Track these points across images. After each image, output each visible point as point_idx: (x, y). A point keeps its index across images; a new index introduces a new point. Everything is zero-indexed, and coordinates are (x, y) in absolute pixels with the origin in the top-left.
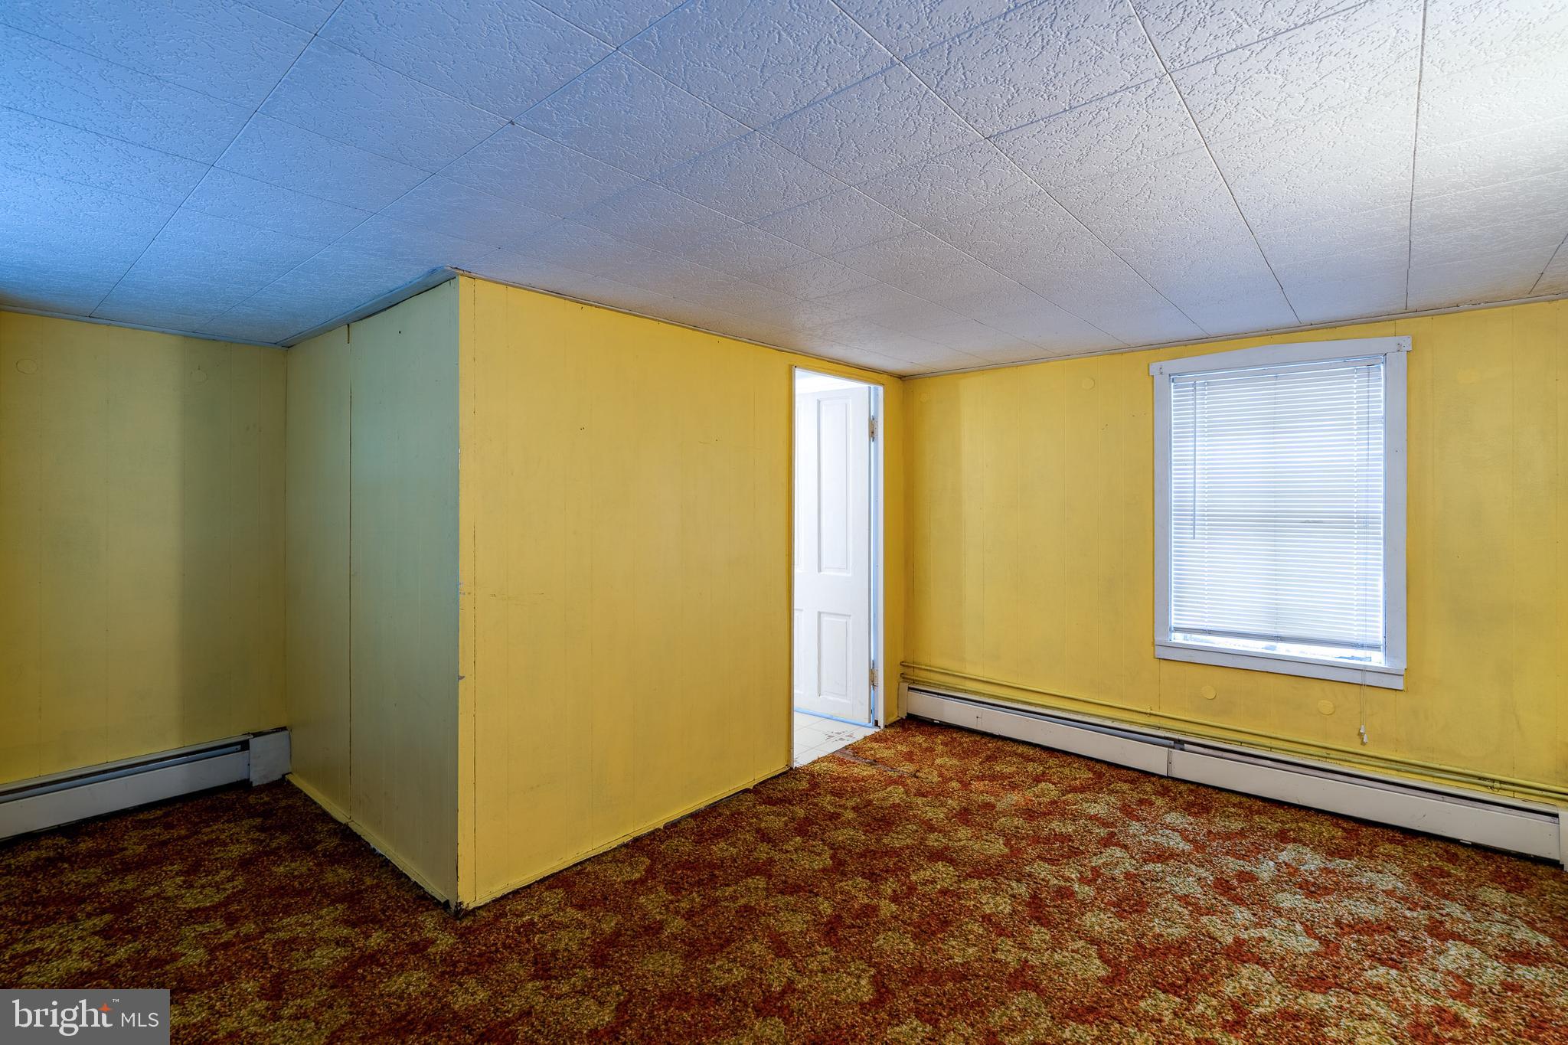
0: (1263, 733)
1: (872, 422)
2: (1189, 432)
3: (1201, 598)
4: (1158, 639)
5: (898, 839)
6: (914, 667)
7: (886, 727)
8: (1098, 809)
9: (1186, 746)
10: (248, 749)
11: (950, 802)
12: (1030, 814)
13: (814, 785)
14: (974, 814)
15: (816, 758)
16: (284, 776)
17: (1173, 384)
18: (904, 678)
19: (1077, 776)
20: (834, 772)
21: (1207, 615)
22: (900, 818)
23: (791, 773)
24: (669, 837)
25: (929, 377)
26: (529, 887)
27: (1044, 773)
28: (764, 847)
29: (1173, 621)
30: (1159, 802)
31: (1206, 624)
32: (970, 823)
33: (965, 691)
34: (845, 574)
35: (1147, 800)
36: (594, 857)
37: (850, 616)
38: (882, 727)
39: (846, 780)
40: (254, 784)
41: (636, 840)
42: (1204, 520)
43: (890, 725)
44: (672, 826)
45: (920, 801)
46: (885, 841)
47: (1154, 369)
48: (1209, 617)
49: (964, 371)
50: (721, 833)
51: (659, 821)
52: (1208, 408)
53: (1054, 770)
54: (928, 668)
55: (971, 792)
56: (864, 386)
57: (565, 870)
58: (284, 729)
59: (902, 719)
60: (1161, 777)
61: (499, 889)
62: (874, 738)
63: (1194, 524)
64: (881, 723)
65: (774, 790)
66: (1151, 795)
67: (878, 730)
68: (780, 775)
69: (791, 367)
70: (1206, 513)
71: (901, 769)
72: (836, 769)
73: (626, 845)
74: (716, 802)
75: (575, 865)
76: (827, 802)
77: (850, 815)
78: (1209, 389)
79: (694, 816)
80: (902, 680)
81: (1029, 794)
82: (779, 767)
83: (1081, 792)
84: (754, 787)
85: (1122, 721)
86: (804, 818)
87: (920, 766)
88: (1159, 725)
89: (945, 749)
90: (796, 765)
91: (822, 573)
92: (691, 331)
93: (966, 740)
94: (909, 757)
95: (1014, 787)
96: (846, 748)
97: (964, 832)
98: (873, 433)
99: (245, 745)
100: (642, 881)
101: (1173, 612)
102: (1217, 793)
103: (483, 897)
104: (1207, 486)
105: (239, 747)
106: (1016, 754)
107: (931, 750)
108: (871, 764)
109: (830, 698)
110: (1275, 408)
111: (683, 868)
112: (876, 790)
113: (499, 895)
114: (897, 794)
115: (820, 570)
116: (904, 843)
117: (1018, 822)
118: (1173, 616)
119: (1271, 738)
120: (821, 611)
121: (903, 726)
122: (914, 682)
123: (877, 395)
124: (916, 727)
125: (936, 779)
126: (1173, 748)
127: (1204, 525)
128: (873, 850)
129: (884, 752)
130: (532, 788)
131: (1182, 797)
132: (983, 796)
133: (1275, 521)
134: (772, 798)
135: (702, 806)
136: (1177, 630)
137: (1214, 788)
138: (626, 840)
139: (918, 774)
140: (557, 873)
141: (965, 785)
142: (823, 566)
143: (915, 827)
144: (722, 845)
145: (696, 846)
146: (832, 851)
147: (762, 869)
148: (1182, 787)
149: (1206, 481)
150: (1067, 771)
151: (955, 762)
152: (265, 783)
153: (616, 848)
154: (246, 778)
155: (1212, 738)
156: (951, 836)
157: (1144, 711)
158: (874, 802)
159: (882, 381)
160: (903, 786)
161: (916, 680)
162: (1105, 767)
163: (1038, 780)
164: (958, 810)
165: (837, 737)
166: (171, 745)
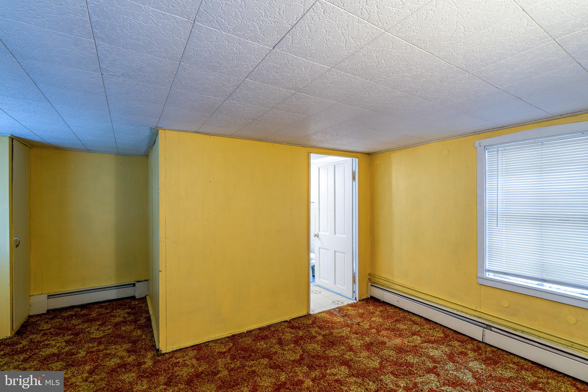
0: (535, 328)
1: (354, 174)
2: (495, 174)
3: (501, 256)
4: (479, 275)
5: (333, 353)
6: (374, 277)
7: (359, 300)
8: (436, 353)
9: (492, 328)
10: (135, 286)
11: (367, 338)
12: (400, 350)
13: (314, 323)
14: (374, 346)
15: (322, 311)
16: (146, 296)
17: (487, 151)
18: (370, 280)
19: (435, 335)
20: (325, 318)
21: (504, 265)
22: (340, 342)
23: (308, 316)
24: (245, 336)
25: (380, 153)
26: (187, 348)
27: (419, 331)
28: (277, 346)
29: (487, 266)
30: (471, 354)
31: (504, 269)
32: (369, 350)
33: (394, 289)
34: (344, 236)
35: (465, 352)
36: (214, 340)
37: (346, 253)
38: (358, 301)
39: (328, 322)
40: (137, 298)
41: (234, 336)
42: (503, 218)
43: (361, 300)
44: (249, 332)
45: (353, 336)
46: (327, 352)
47: (477, 144)
48: (505, 266)
49: (393, 150)
50: (265, 338)
51: (244, 330)
52: (505, 162)
53: (425, 330)
54: (380, 278)
55: (379, 335)
56: (350, 159)
57: (202, 343)
58: (147, 280)
59: (368, 298)
60: (480, 342)
61: (175, 348)
62: (352, 305)
63: (497, 220)
64: (357, 299)
65: (297, 322)
66: (468, 350)
67: (355, 301)
68: (303, 316)
69: (308, 153)
70: (504, 214)
71: (354, 320)
72: (327, 316)
73: (228, 337)
74: (271, 325)
75: (206, 342)
76: (313, 331)
77: (320, 338)
78: (505, 152)
79: (260, 329)
80: (369, 281)
81: (406, 341)
82: (304, 313)
83: (432, 344)
84: (290, 320)
85: (462, 312)
86: (301, 336)
87: (364, 320)
88: (479, 316)
89: (380, 314)
90: (311, 313)
91: (336, 235)
92: (259, 142)
93: (391, 310)
94: (361, 315)
95: (400, 336)
96: (337, 308)
97: (365, 354)
98: (354, 178)
99: (134, 285)
100: (225, 353)
101: (487, 262)
102: (507, 355)
103: (170, 349)
104: (504, 201)
105: (132, 285)
106: (411, 320)
107: (373, 313)
108: (343, 316)
109: (339, 286)
110: (541, 161)
111: (242, 350)
112: (338, 328)
113: (175, 350)
114: (346, 331)
115: (335, 234)
116: (334, 354)
117: (392, 353)
118: (487, 264)
119: (539, 331)
120: (335, 250)
121: (367, 301)
122: (374, 283)
123: (355, 162)
124: (372, 302)
125: (368, 327)
126: (486, 328)
127: (503, 220)
128: (319, 356)
129: (352, 312)
130: (189, 312)
131: (486, 354)
132: (383, 338)
133: (542, 219)
134: (294, 326)
135: (265, 326)
136: (489, 271)
137: (507, 352)
138: (229, 335)
139: (360, 324)
140: (199, 344)
141: (378, 332)
142: (336, 233)
143: (344, 348)
144: (262, 343)
145: (252, 342)
146: (302, 353)
147: (269, 356)
148: (489, 349)
149: (504, 198)
150: (431, 332)
151: (381, 320)
152: (140, 297)
153: (224, 338)
154: (134, 295)
155: (507, 327)
156: (357, 355)
157: (472, 308)
158: (334, 334)
159: (358, 156)
160: (350, 328)
161: (375, 282)
162: (452, 332)
163: (414, 334)
164: (368, 343)
165: (337, 302)
166: (113, 283)
